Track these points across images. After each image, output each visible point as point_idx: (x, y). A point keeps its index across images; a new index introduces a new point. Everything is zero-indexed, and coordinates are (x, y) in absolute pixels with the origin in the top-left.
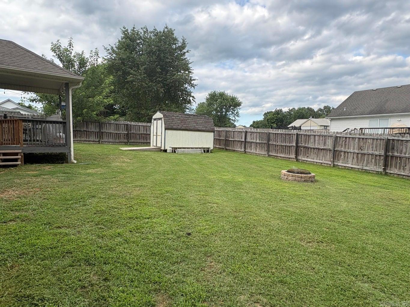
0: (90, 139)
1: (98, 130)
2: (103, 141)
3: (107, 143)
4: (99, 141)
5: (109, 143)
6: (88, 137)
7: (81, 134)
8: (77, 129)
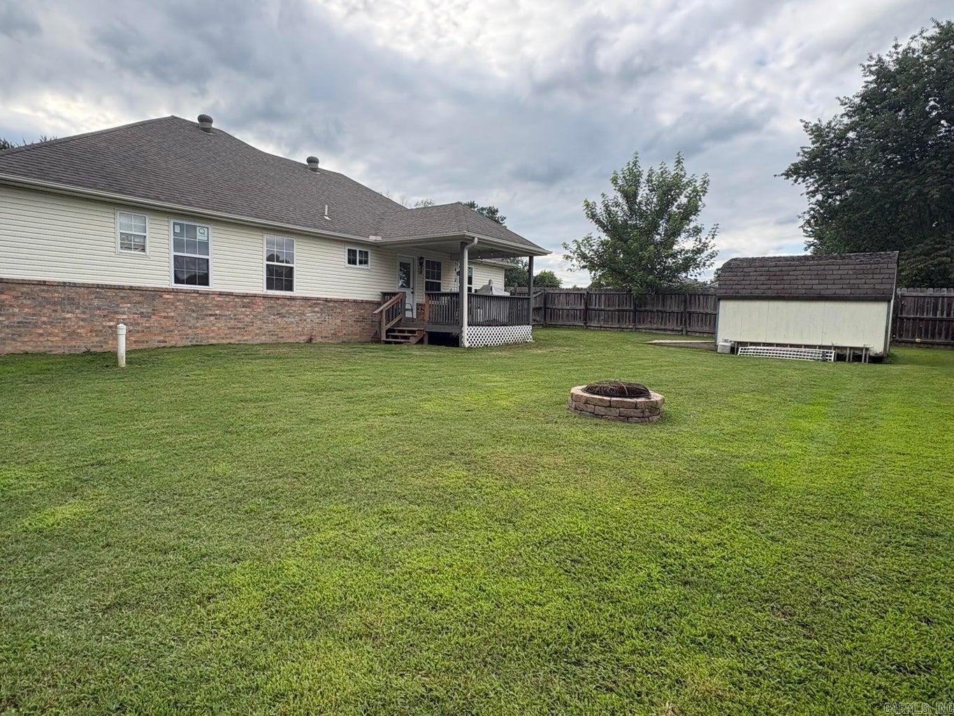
0: (667, 327)
1: (682, 309)
2: (689, 329)
3: (697, 334)
4: (682, 331)
5: (701, 335)
6: (663, 323)
7: (653, 316)
8: (647, 309)
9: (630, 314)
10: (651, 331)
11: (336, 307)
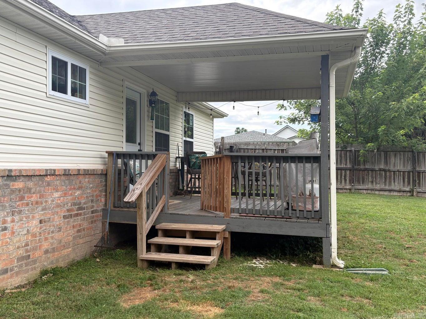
0: (393, 187)
1: (409, 168)
4: (411, 191)
6: (388, 183)
7: (374, 176)
8: (367, 167)
9: (346, 172)
10: (373, 192)
11: (29, 190)
